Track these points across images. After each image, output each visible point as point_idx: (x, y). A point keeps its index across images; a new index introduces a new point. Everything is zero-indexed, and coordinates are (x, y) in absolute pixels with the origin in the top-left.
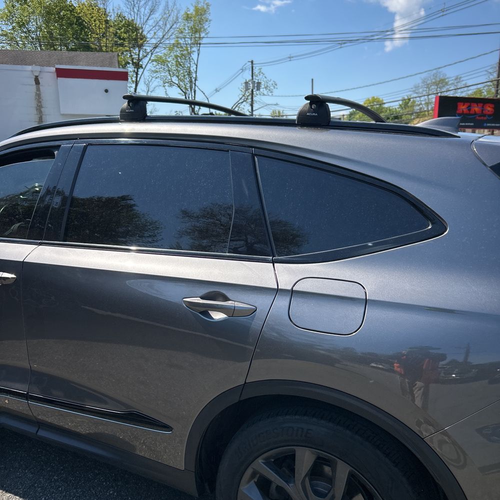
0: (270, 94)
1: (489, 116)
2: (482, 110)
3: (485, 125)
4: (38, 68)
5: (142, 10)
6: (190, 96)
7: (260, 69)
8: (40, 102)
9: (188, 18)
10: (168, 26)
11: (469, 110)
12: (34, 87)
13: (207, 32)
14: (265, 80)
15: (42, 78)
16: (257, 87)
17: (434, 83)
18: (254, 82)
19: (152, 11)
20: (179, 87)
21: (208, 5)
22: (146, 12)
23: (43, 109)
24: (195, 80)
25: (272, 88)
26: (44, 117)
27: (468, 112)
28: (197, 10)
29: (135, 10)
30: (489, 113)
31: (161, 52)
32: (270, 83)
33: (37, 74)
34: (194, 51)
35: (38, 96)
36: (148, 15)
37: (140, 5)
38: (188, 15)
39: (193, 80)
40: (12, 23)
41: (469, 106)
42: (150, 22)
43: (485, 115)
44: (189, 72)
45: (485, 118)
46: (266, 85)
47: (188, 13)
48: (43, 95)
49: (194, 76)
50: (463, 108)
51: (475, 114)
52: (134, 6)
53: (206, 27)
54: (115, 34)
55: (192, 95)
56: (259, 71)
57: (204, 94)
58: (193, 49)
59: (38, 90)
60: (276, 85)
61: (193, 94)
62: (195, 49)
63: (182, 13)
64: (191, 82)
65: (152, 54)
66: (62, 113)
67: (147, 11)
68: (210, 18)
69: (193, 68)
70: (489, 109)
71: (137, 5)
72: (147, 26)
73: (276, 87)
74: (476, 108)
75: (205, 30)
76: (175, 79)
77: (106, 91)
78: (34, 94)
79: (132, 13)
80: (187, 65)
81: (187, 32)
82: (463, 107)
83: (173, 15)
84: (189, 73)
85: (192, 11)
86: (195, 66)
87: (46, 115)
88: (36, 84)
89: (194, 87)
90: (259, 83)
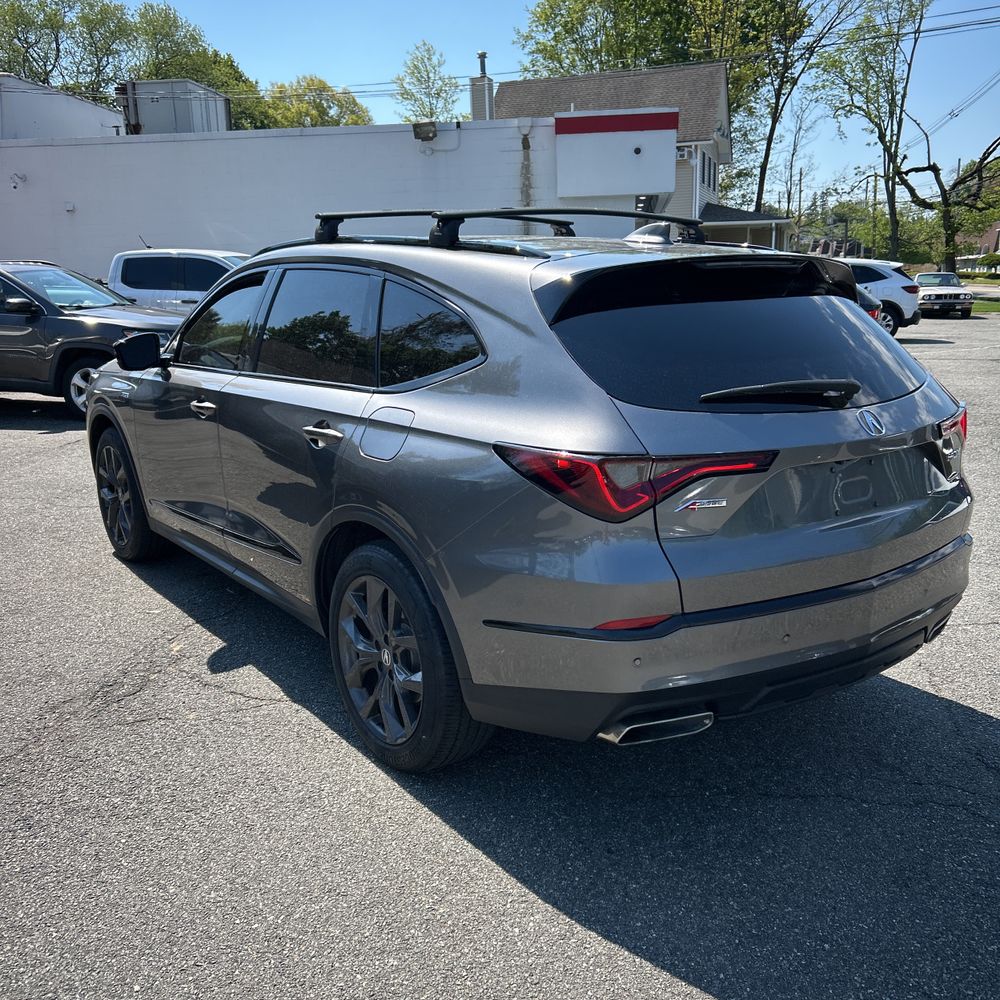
4: (527, 121)
6: (888, 133)
8: (528, 179)
12: (519, 156)
15: (534, 137)
20: (866, 114)
23: (531, 191)
24: (903, 99)
26: (532, 204)
33: (526, 132)
35: (526, 169)
39: (899, 97)
40: (553, 28)
44: (890, 81)
48: (533, 167)
49: (900, 88)
54: (743, 21)
55: (892, 131)
57: (918, 125)
59: (527, 158)
61: (895, 128)
64: (892, 103)
66: (558, 195)
69: (900, 71)
76: (858, 100)
77: (638, 151)
78: (520, 165)
80: (887, 65)
84: (890, 84)
86: (906, 66)
87: (535, 201)
88: (524, 148)
89: (898, 112)
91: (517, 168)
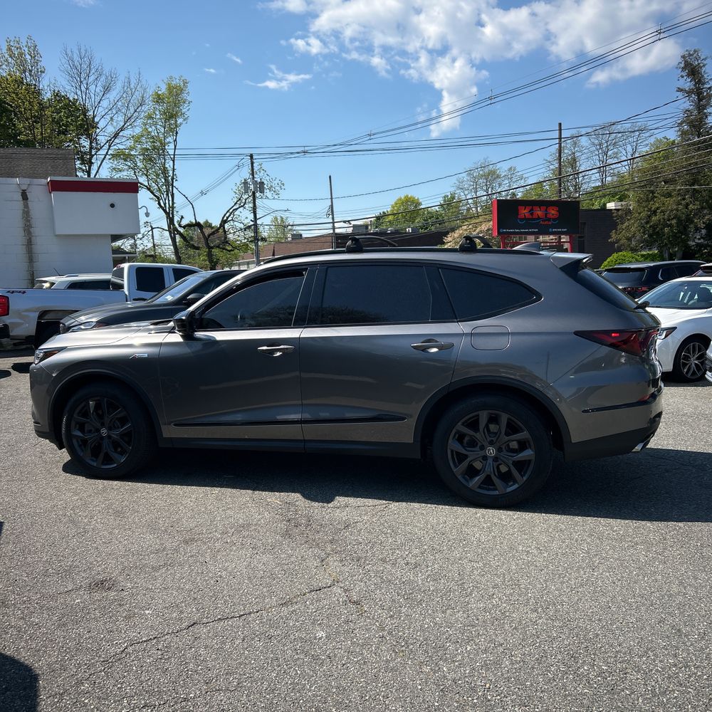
0: (276, 197)
1: (554, 220)
2: (546, 214)
3: (550, 230)
4: (27, 181)
5: (92, 88)
6: (167, 201)
7: (260, 165)
8: (29, 221)
9: (159, 99)
10: (132, 110)
11: (532, 214)
12: (20, 204)
13: (186, 116)
14: (268, 178)
15: (30, 192)
16: (260, 188)
17: (482, 176)
18: (256, 181)
19: (107, 89)
20: (149, 189)
21: (185, 83)
22: (98, 90)
23: (32, 230)
24: (172, 180)
25: (278, 188)
26: (33, 239)
27: (531, 217)
28: (170, 88)
29: (83, 89)
30: (552, 217)
31: (122, 144)
32: (275, 182)
33: (24, 188)
34: (170, 142)
35: (26, 214)
36: (101, 94)
37: (89, 81)
38: (159, 95)
39: (170, 180)
41: (532, 209)
42: (105, 103)
43: (549, 220)
44: (164, 170)
45: (550, 223)
46: (269, 185)
47: (160, 93)
48: (32, 213)
49: (171, 174)
50: (524, 212)
51: (539, 218)
52: (81, 82)
53: (183, 111)
56: (259, 167)
57: (187, 198)
58: (168, 140)
59: (26, 206)
60: (283, 184)
61: (170, 199)
62: (170, 139)
63: (150, 91)
64: (167, 182)
65: (110, 146)
66: (57, 233)
67: (99, 88)
68: (189, 98)
69: (169, 164)
70: (553, 212)
71: (84, 82)
72: (100, 109)
73: (283, 187)
74: (539, 212)
75: (183, 114)
77: (112, 206)
78: (22, 211)
79: (79, 93)
81: (158, 117)
82: (526, 211)
83: (137, 95)
85: (163, 90)
86: (172, 162)
87: (36, 236)
88: (24, 199)
89: (171, 189)
90: (262, 183)
91: (19, 213)
